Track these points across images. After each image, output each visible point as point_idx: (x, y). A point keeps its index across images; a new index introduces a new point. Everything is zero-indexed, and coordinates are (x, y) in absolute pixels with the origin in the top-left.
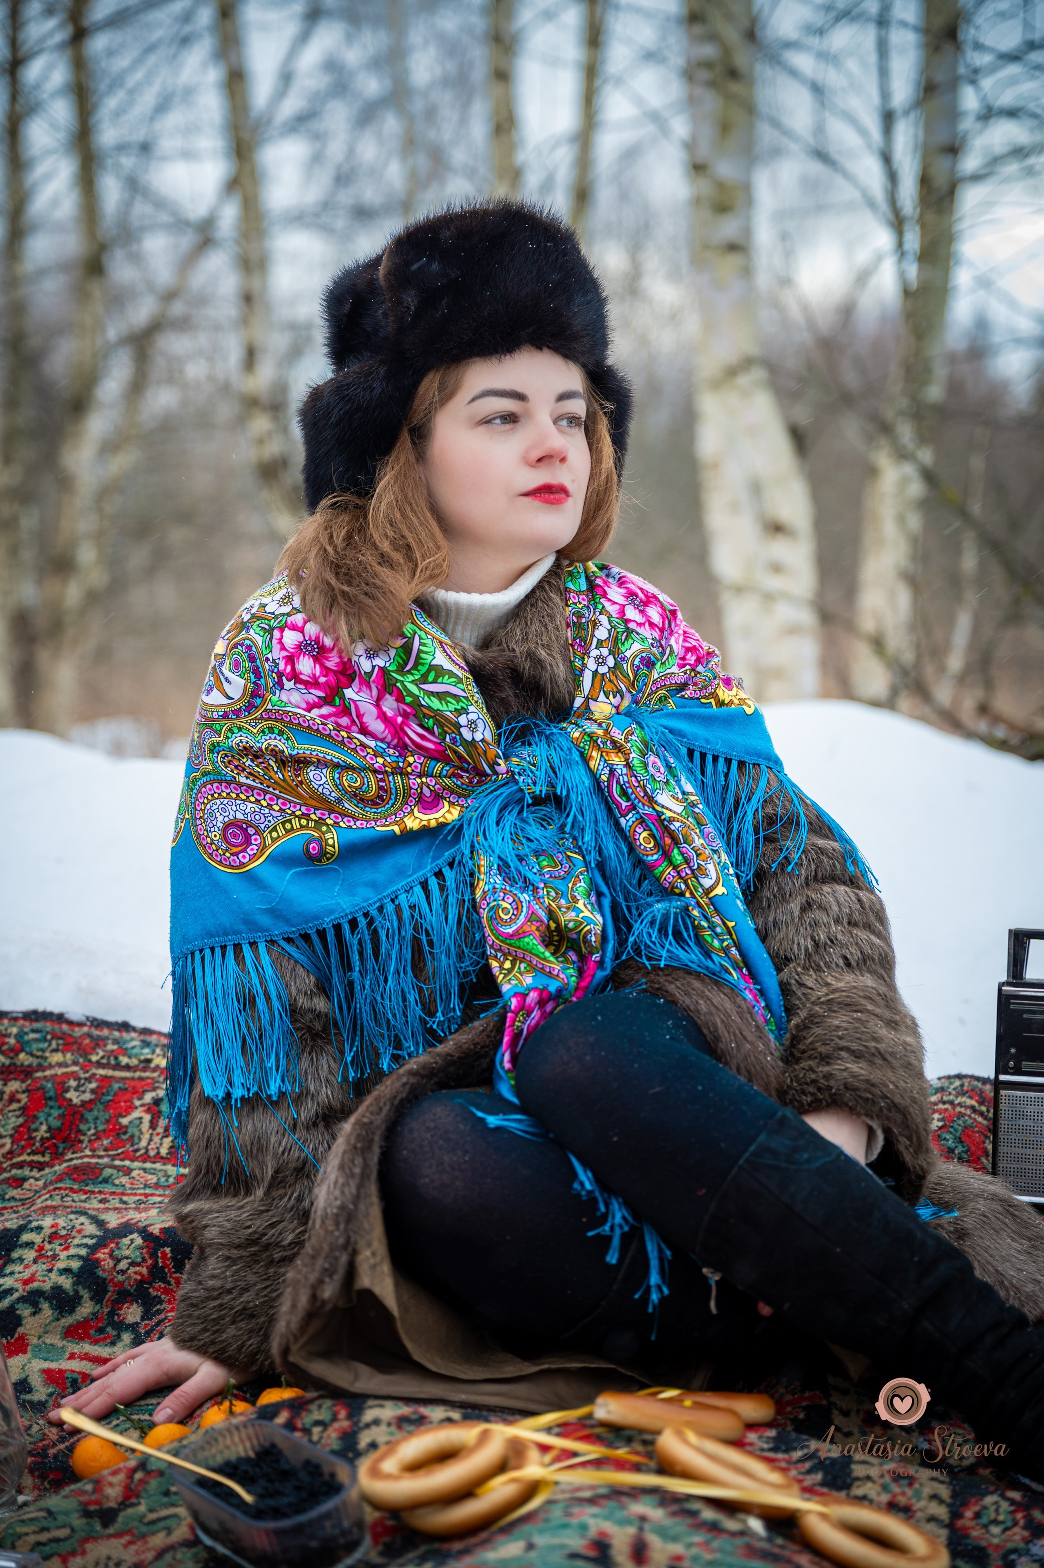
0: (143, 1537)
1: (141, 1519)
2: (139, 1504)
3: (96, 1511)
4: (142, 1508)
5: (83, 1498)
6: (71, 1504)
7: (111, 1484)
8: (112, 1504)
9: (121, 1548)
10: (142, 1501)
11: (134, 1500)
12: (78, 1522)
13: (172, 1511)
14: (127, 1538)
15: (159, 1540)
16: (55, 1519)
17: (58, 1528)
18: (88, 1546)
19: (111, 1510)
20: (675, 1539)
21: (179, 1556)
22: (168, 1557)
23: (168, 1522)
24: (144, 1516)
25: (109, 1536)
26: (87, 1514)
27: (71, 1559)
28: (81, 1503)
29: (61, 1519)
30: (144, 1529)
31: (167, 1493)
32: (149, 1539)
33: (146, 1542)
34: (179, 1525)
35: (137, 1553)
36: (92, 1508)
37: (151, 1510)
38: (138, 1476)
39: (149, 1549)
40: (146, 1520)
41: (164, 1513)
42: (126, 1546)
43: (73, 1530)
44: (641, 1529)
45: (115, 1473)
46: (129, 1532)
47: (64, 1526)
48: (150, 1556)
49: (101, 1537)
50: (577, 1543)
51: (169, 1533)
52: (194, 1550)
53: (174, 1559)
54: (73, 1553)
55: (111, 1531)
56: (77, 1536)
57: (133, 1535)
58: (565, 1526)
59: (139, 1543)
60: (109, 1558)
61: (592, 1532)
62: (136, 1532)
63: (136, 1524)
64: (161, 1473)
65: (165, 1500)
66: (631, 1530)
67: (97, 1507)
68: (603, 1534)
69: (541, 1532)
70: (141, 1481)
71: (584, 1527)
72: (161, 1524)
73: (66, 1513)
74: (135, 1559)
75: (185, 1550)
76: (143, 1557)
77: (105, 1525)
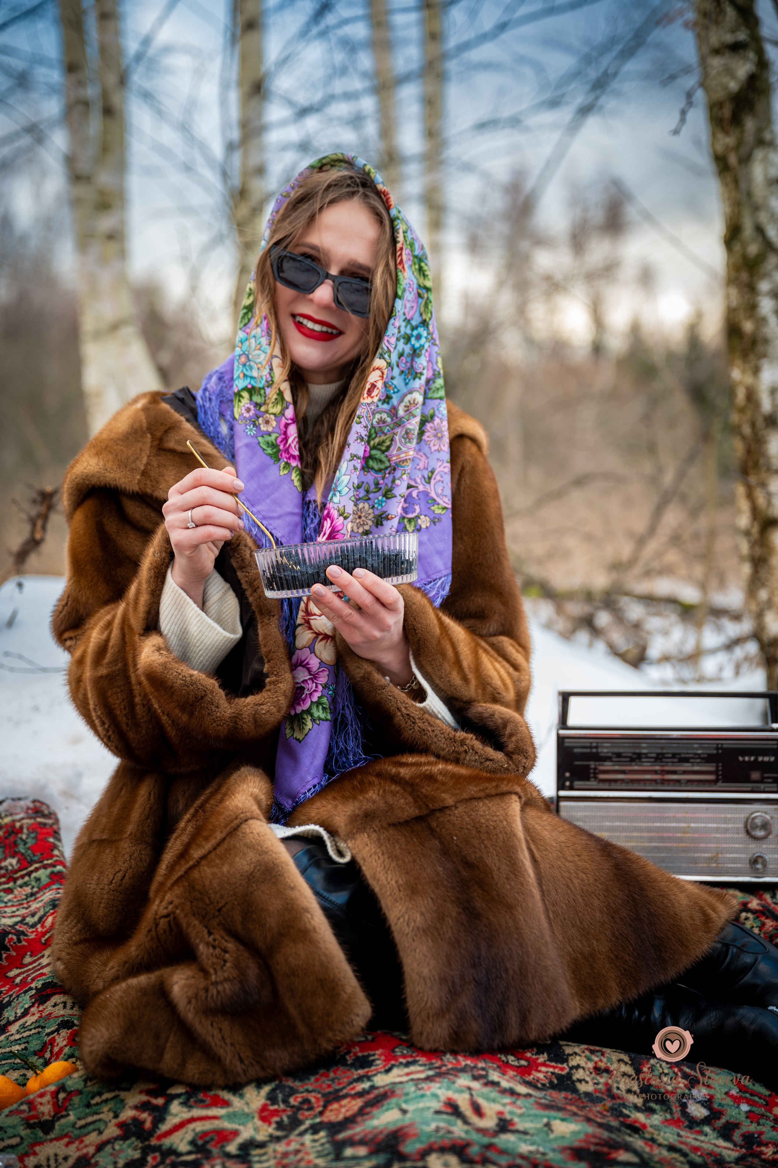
0: (80, 1138)
1: (74, 1125)
2: (68, 1115)
3: (35, 1123)
4: (72, 1118)
5: (23, 1116)
6: (15, 1120)
7: (41, 1104)
8: (47, 1117)
9: (63, 1148)
10: (71, 1113)
11: (64, 1113)
12: (24, 1132)
13: (96, 1117)
14: (66, 1140)
15: (93, 1138)
16: (6, 1132)
17: (10, 1138)
18: (37, 1149)
19: (47, 1121)
20: (494, 1101)
21: (117, 1147)
22: (108, 1148)
23: (97, 1125)
24: (75, 1123)
25: (51, 1140)
26: (30, 1126)
27: (26, 1159)
28: (23, 1119)
29: (10, 1132)
30: (77, 1132)
31: (88, 1105)
32: (85, 1139)
33: (82, 1142)
34: (106, 1126)
35: (78, 1149)
36: (32, 1121)
37: (79, 1119)
38: (62, 1096)
39: (86, 1146)
40: (77, 1126)
41: (90, 1119)
42: (67, 1145)
43: (22, 1138)
44: (471, 1095)
45: (42, 1095)
46: (66, 1135)
47: (14, 1136)
48: (91, 1150)
49: (46, 1141)
50: (436, 1105)
51: (100, 1133)
52: (128, 1142)
53: (114, 1149)
54: (27, 1155)
55: (52, 1135)
56: (26, 1143)
57: (70, 1137)
58: (423, 1096)
59: (77, 1142)
60: (56, 1155)
61: (443, 1098)
62: (72, 1135)
63: (70, 1129)
64: (79, 1092)
65: (88, 1111)
66: (467, 1096)
67: (36, 1121)
68: (449, 1099)
69: (406, 1102)
70: (64, 1099)
71: (435, 1096)
72: (91, 1127)
73: (14, 1127)
74: (78, 1154)
75: (121, 1142)
76: (85, 1151)
77: (46, 1133)
